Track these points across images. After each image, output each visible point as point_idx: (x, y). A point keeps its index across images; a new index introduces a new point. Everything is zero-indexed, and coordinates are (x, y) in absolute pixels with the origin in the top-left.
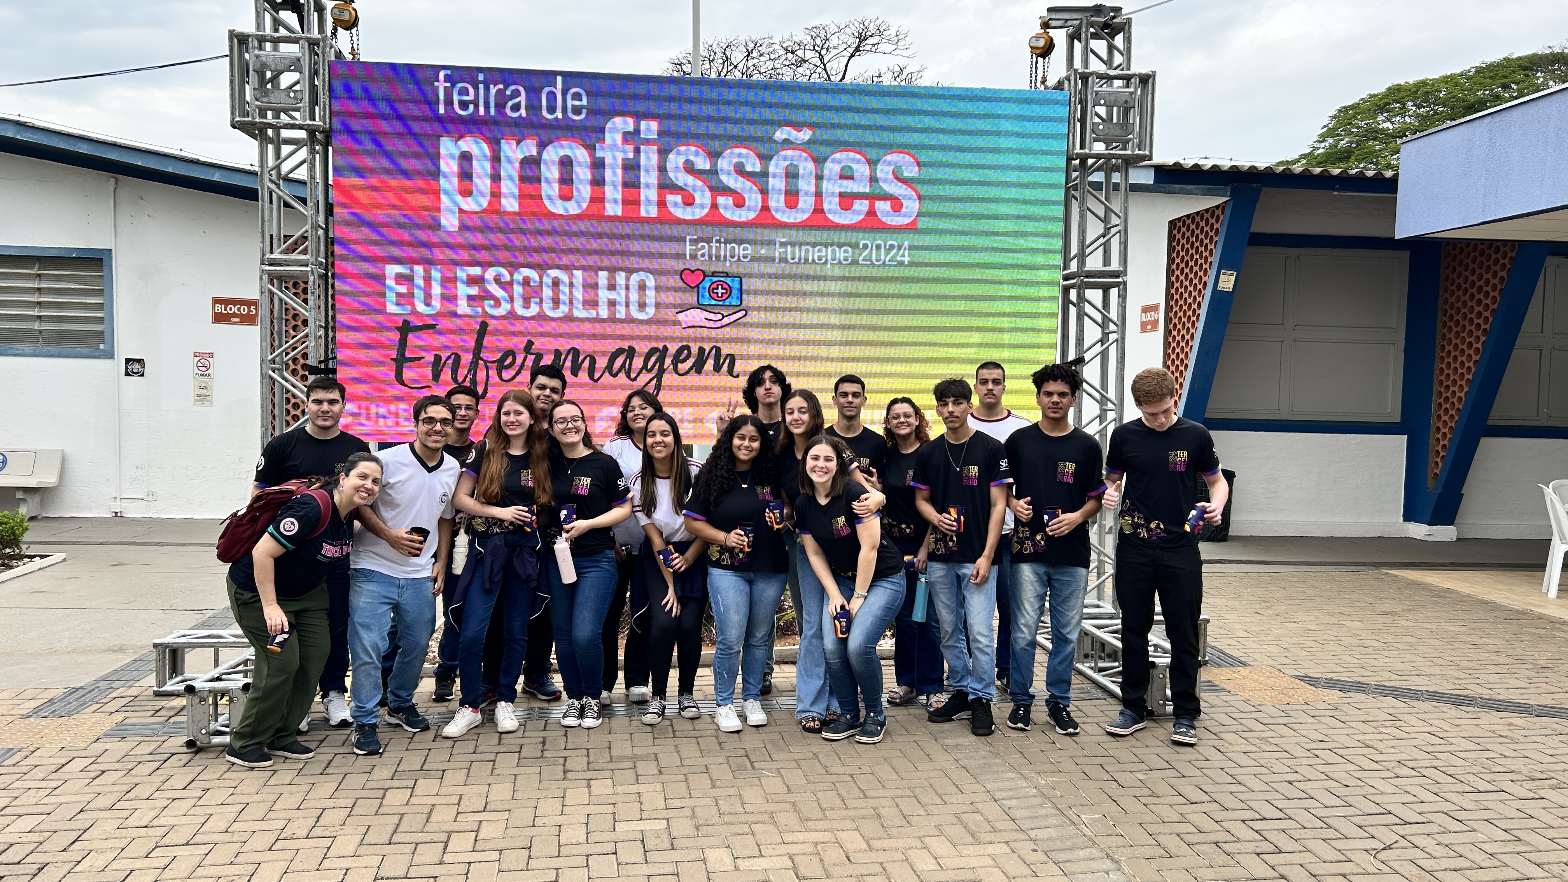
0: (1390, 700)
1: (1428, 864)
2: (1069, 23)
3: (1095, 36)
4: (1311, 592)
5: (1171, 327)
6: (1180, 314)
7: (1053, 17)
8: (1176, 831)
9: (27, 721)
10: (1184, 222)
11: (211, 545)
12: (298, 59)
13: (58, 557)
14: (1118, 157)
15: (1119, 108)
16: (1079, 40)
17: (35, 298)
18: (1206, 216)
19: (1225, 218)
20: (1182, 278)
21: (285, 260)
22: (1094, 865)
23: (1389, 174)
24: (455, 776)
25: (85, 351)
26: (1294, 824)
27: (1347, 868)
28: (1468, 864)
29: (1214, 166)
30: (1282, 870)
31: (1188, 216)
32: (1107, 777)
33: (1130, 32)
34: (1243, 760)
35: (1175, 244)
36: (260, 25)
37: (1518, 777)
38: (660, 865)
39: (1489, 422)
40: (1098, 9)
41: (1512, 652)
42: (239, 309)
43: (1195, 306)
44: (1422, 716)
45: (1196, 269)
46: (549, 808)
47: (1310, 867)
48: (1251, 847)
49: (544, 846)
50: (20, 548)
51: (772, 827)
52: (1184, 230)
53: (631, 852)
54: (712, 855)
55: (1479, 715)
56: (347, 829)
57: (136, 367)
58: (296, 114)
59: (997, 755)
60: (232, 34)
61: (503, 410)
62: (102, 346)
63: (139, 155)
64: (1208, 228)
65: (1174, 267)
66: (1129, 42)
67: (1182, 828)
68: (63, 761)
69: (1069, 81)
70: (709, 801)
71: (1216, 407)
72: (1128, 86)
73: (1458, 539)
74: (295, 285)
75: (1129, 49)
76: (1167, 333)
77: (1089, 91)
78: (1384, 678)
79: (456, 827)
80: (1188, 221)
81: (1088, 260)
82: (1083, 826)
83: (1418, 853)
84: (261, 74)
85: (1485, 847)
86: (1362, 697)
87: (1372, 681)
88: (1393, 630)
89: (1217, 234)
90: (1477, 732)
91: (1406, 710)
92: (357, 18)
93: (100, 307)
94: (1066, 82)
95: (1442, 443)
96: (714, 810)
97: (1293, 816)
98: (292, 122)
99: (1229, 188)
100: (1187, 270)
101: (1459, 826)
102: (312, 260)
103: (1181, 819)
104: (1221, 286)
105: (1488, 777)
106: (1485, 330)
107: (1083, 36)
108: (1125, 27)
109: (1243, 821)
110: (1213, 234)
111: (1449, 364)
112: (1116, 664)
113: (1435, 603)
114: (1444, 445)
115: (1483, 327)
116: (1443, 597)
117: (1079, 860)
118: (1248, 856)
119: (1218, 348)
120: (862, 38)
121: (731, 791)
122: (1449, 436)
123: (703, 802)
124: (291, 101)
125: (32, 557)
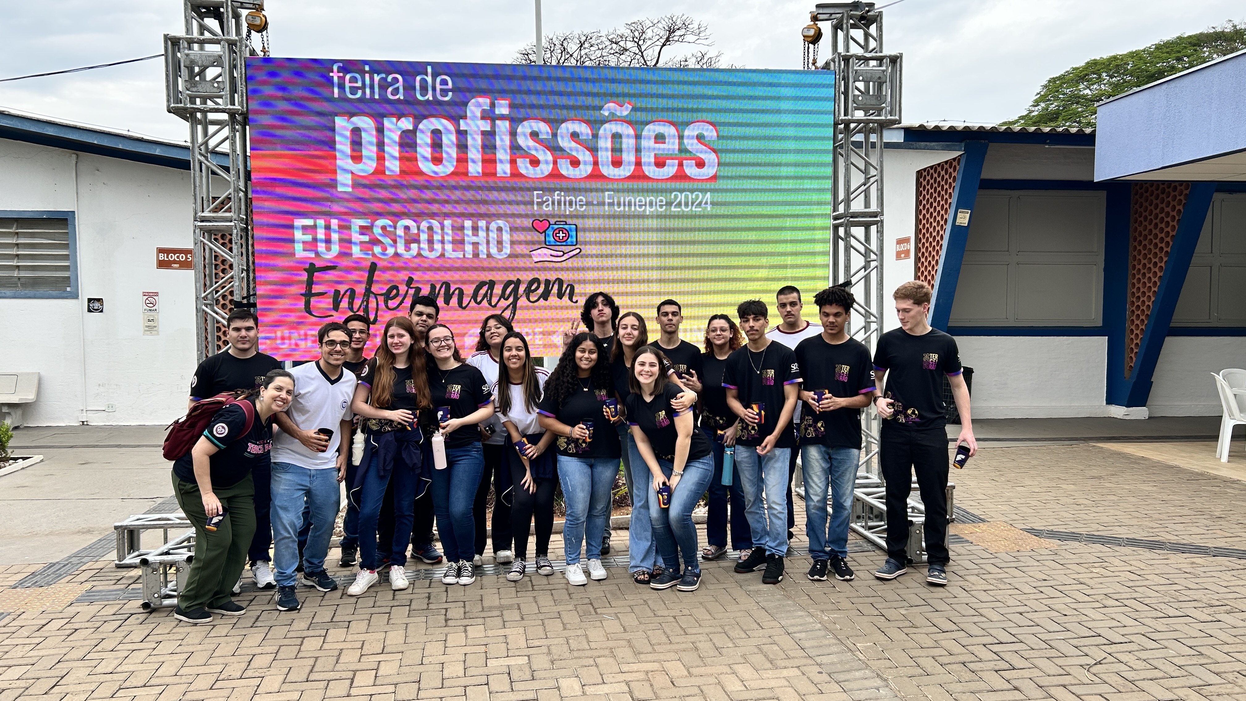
0: (1098, 546)
1: (1130, 675)
2: (833, 16)
3: (854, 26)
4: (1035, 462)
5: (920, 255)
6: (927, 245)
7: (821, 11)
8: (932, 654)
9: (14, 591)
10: (929, 171)
11: (160, 446)
12: (220, 57)
13: (37, 458)
14: (874, 121)
15: (874, 82)
16: (842, 30)
17: (14, 252)
18: (945, 167)
19: (960, 168)
20: (928, 216)
21: (213, 217)
22: (867, 683)
23: (1088, 131)
24: (359, 626)
25: (54, 293)
26: (1024, 647)
27: (1066, 680)
28: (1161, 674)
29: (951, 127)
30: (1016, 683)
31: (932, 167)
32: (876, 613)
33: (881, 23)
34: (983, 596)
35: (921, 189)
36: (188, 30)
37: (1200, 605)
38: (523, 693)
39: (1172, 325)
40: (856, 6)
41: (1193, 506)
42: (178, 257)
43: (938, 238)
44: (1122, 558)
45: (939, 208)
46: (434, 649)
47: (1037, 680)
48: (991, 665)
49: (431, 679)
50: (6, 452)
51: (611, 660)
52: (928, 178)
53: (500, 683)
54: (564, 683)
55: (1168, 556)
56: (273, 671)
57: (97, 305)
58: (219, 101)
59: (789, 598)
60: (166, 37)
61: (389, 334)
62: (68, 289)
63: (95, 135)
64: (947, 176)
65: (921, 207)
66: (881, 30)
67: (937, 652)
68: (44, 622)
69: (834, 62)
70: (562, 641)
71: (957, 318)
72: (881, 65)
73: (1150, 418)
74: (223, 237)
75: (881, 36)
76: (917, 260)
77: (850, 70)
78: (1094, 529)
79: (359, 666)
80: (932, 171)
81: (852, 203)
82: (858, 653)
83: (1123, 667)
84: (191, 69)
85: (1175, 660)
86: (1076, 544)
87: (1083, 531)
88: (1100, 490)
89: (954, 180)
90: (1167, 569)
91: (1111, 554)
92: (266, 23)
93: (66, 257)
94: (832, 63)
95: (1135, 342)
96: (565, 648)
97: (1023, 640)
98: (216, 107)
99: (963, 144)
100: (932, 210)
101: (1154, 645)
102: (235, 217)
103: (935, 644)
104: (959, 221)
105: (1176, 605)
106: (1167, 252)
107: (845, 26)
108: (877, 19)
109: (984, 645)
110: (951, 181)
111: (1139, 279)
112: (882, 523)
113: (1133, 468)
114: (1137, 344)
115: (1165, 249)
116: (1139, 464)
117: (855, 679)
118: (988, 673)
119: (958, 271)
120: (671, 31)
121: (579, 632)
122: (1140, 336)
123: (556, 641)
124: (215, 90)
125: (15, 459)
